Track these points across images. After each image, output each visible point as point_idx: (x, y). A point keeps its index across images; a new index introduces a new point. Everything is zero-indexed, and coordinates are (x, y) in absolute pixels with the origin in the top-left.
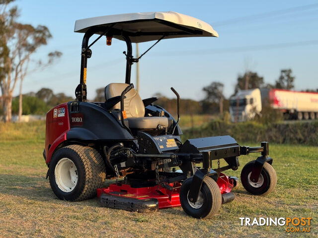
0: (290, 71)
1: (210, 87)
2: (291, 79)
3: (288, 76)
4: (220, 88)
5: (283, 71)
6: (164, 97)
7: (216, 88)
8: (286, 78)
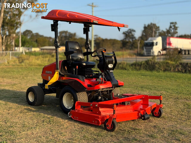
0: (176, 23)
1: (127, 32)
2: (176, 28)
3: (174, 26)
4: (133, 33)
5: (171, 23)
6: (100, 37)
7: (131, 32)
8: (173, 27)
